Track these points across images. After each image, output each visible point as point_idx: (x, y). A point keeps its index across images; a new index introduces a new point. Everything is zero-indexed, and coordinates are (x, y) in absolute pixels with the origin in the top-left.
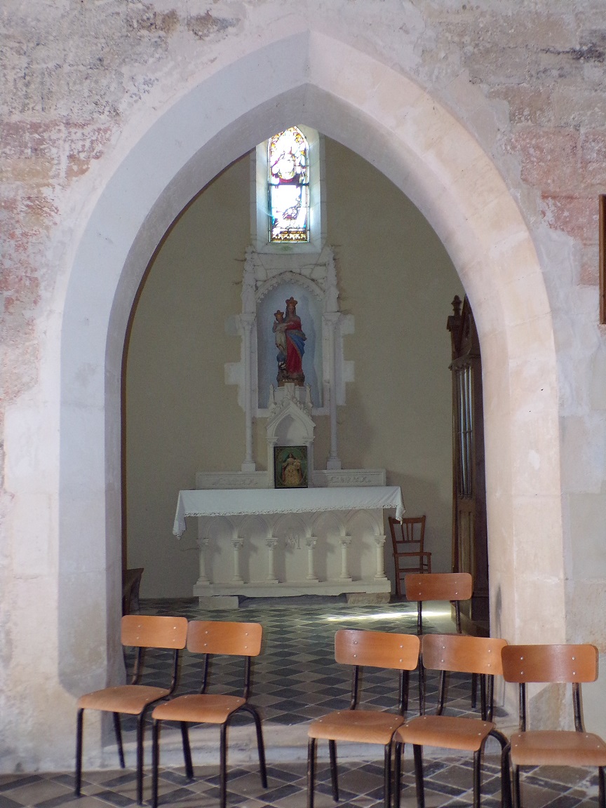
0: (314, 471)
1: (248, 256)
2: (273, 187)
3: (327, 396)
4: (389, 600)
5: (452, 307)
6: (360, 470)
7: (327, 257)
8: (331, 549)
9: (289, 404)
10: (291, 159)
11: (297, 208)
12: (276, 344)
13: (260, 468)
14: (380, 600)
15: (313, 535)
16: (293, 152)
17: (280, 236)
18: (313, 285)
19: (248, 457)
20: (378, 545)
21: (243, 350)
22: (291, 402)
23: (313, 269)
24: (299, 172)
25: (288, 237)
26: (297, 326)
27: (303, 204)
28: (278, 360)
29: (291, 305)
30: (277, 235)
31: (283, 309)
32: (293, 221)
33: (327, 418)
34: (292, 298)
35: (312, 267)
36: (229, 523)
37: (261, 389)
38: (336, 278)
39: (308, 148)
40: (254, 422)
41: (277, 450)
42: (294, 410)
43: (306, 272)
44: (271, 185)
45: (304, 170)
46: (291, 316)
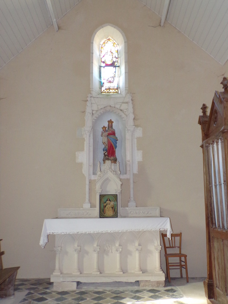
0: (121, 208)
1: (89, 99)
2: (102, 68)
3: (128, 169)
4: (164, 285)
5: (201, 111)
6: (146, 208)
7: (128, 99)
8: (130, 253)
9: (108, 172)
10: (111, 54)
11: (113, 77)
12: (103, 143)
13: (93, 206)
14: (159, 285)
15: (120, 245)
16: (112, 51)
17: (105, 91)
18: (121, 113)
19: (87, 200)
20: (157, 252)
21: (85, 145)
22: (108, 171)
23: (121, 105)
24: (115, 61)
25: (109, 91)
26: (113, 133)
27: (117, 76)
28: (104, 150)
29: (110, 123)
30: (104, 90)
31: (106, 125)
32: (112, 83)
33: (128, 180)
34: (111, 120)
35: (121, 104)
36: (73, 237)
37: (94, 165)
38: (132, 109)
39: (119, 49)
40: (90, 182)
41: (102, 196)
42: (110, 175)
43: (118, 106)
44: (101, 67)
45: (117, 59)
46: (110, 129)
